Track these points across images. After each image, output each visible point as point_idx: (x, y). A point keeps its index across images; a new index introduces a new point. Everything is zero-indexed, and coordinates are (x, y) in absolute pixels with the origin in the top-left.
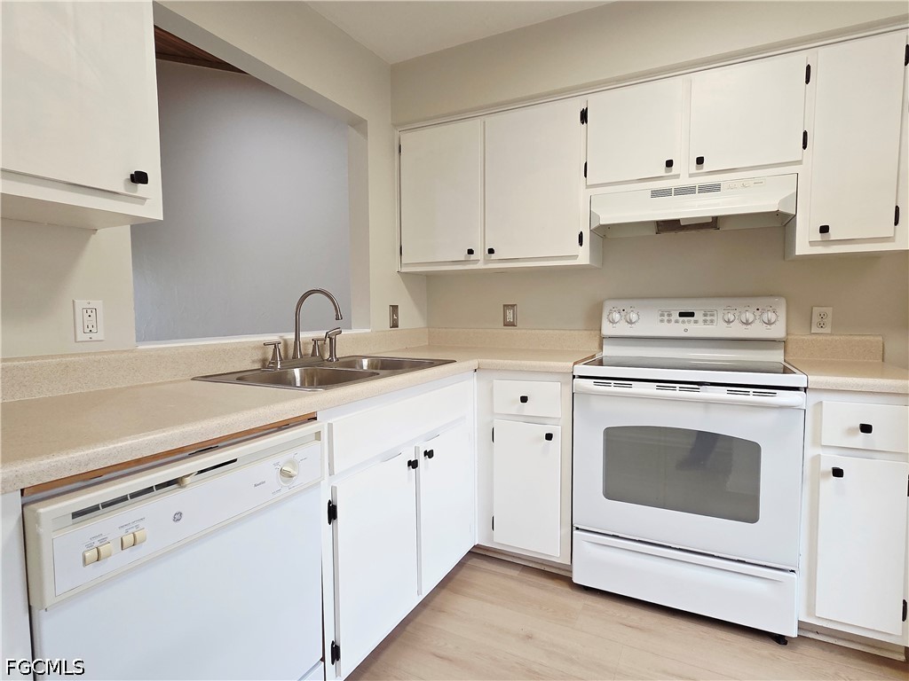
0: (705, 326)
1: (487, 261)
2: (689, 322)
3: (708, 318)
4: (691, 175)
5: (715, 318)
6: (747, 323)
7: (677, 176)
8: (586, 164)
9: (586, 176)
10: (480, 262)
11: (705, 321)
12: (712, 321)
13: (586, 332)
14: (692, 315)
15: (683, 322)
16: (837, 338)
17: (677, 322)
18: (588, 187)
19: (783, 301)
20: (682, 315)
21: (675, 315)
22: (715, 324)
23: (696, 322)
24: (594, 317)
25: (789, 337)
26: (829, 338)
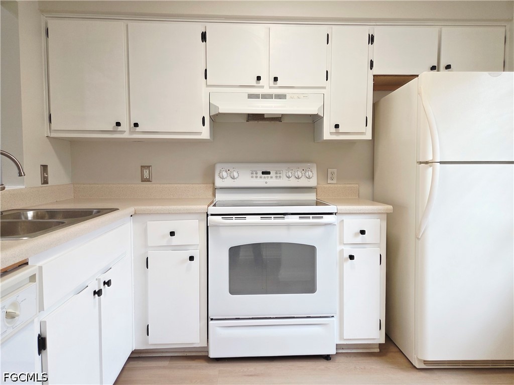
0: (277, 180)
1: (131, 132)
2: (268, 177)
3: (278, 175)
4: (270, 87)
5: (281, 175)
6: (298, 178)
7: (262, 87)
8: (206, 70)
9: (206, 78)
10: (126, 132)
11: (276, 177)
12: (280, 177)
13: (204, 185)
14: (268, 173)
15: (265, 177)
16: (339, 186)
17: (261, 177)
18: (207, 86)
19: (315, 165)
20: (263, 173)
21: (260, 174)
22: (282, 178)
23: (271, 177)
24: (209, 175)
25: (319, 185)
26: (336, 185)
